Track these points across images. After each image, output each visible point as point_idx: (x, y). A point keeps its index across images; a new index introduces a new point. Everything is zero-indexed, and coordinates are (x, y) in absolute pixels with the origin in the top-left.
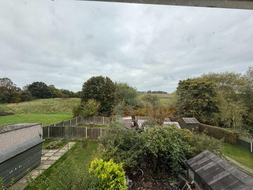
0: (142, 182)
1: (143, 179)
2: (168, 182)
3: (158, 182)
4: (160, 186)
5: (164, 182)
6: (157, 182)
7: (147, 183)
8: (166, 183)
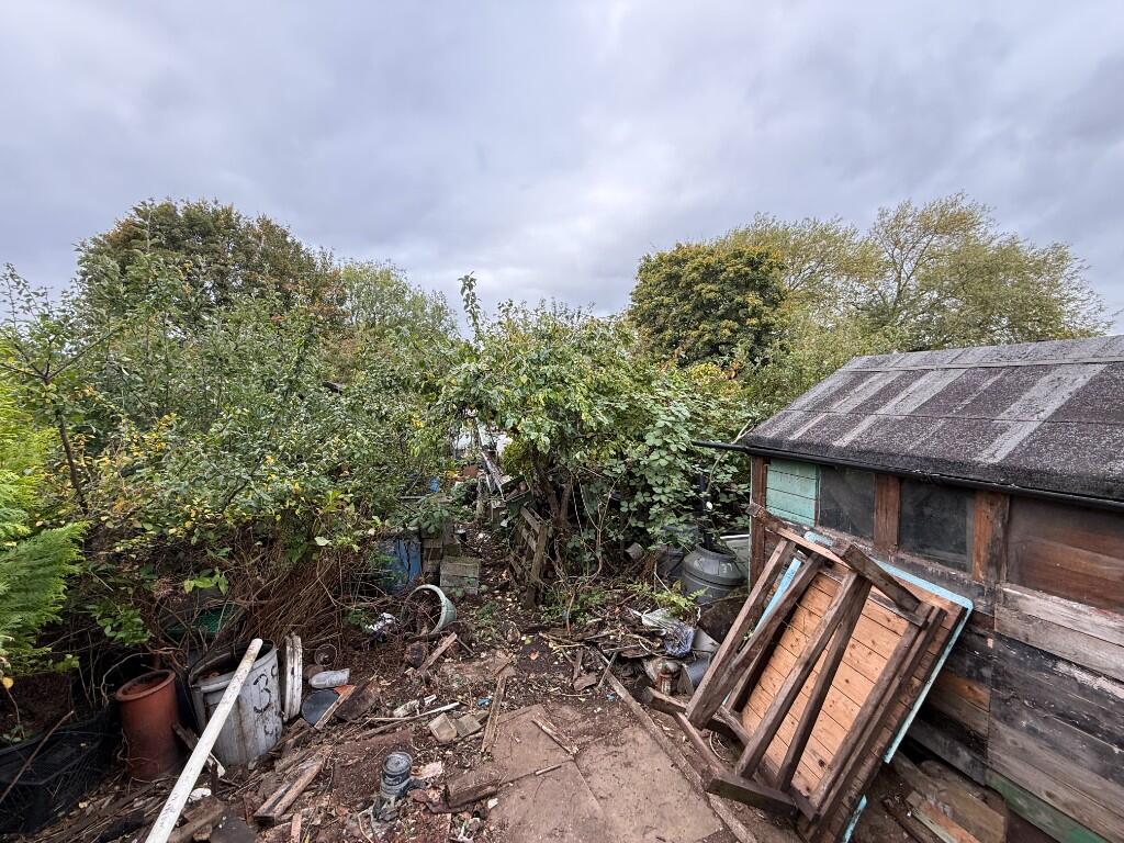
0: (439, 661)
1: (448, 641)
2: (622, 620)
3: (559, 642)
4: (573, 656)
5: (601, 625)
6: (551, 645)
7: (476, 664)
8: (612, 627)
